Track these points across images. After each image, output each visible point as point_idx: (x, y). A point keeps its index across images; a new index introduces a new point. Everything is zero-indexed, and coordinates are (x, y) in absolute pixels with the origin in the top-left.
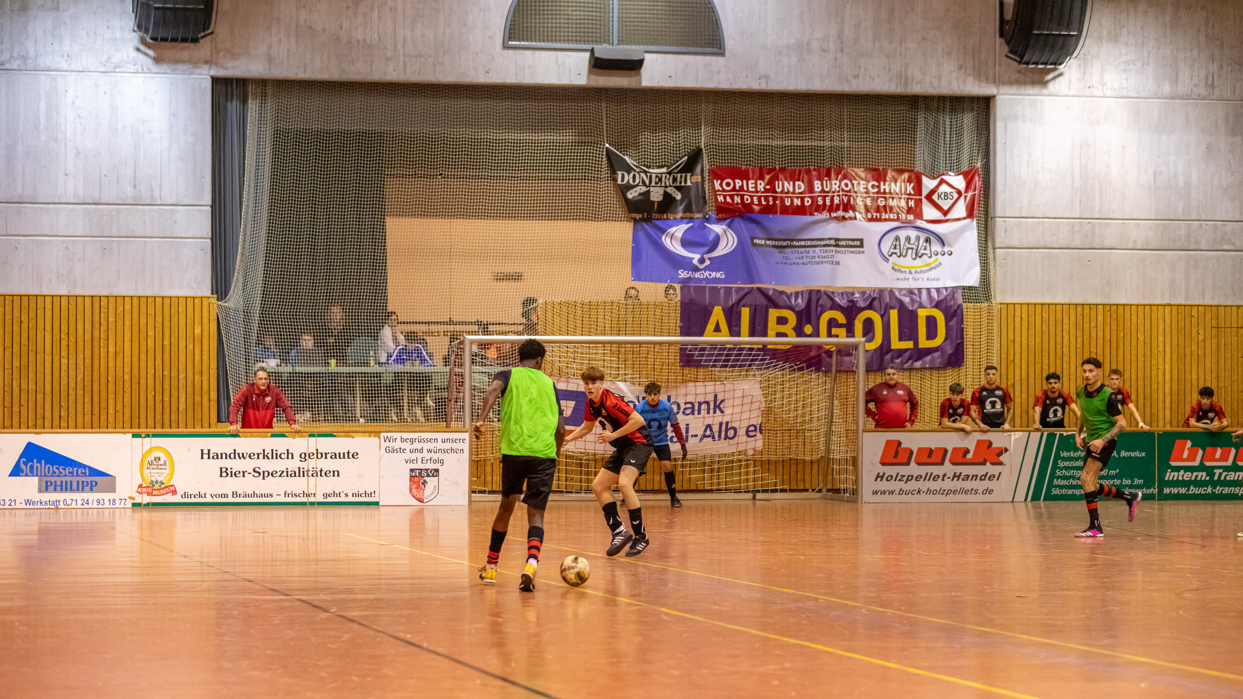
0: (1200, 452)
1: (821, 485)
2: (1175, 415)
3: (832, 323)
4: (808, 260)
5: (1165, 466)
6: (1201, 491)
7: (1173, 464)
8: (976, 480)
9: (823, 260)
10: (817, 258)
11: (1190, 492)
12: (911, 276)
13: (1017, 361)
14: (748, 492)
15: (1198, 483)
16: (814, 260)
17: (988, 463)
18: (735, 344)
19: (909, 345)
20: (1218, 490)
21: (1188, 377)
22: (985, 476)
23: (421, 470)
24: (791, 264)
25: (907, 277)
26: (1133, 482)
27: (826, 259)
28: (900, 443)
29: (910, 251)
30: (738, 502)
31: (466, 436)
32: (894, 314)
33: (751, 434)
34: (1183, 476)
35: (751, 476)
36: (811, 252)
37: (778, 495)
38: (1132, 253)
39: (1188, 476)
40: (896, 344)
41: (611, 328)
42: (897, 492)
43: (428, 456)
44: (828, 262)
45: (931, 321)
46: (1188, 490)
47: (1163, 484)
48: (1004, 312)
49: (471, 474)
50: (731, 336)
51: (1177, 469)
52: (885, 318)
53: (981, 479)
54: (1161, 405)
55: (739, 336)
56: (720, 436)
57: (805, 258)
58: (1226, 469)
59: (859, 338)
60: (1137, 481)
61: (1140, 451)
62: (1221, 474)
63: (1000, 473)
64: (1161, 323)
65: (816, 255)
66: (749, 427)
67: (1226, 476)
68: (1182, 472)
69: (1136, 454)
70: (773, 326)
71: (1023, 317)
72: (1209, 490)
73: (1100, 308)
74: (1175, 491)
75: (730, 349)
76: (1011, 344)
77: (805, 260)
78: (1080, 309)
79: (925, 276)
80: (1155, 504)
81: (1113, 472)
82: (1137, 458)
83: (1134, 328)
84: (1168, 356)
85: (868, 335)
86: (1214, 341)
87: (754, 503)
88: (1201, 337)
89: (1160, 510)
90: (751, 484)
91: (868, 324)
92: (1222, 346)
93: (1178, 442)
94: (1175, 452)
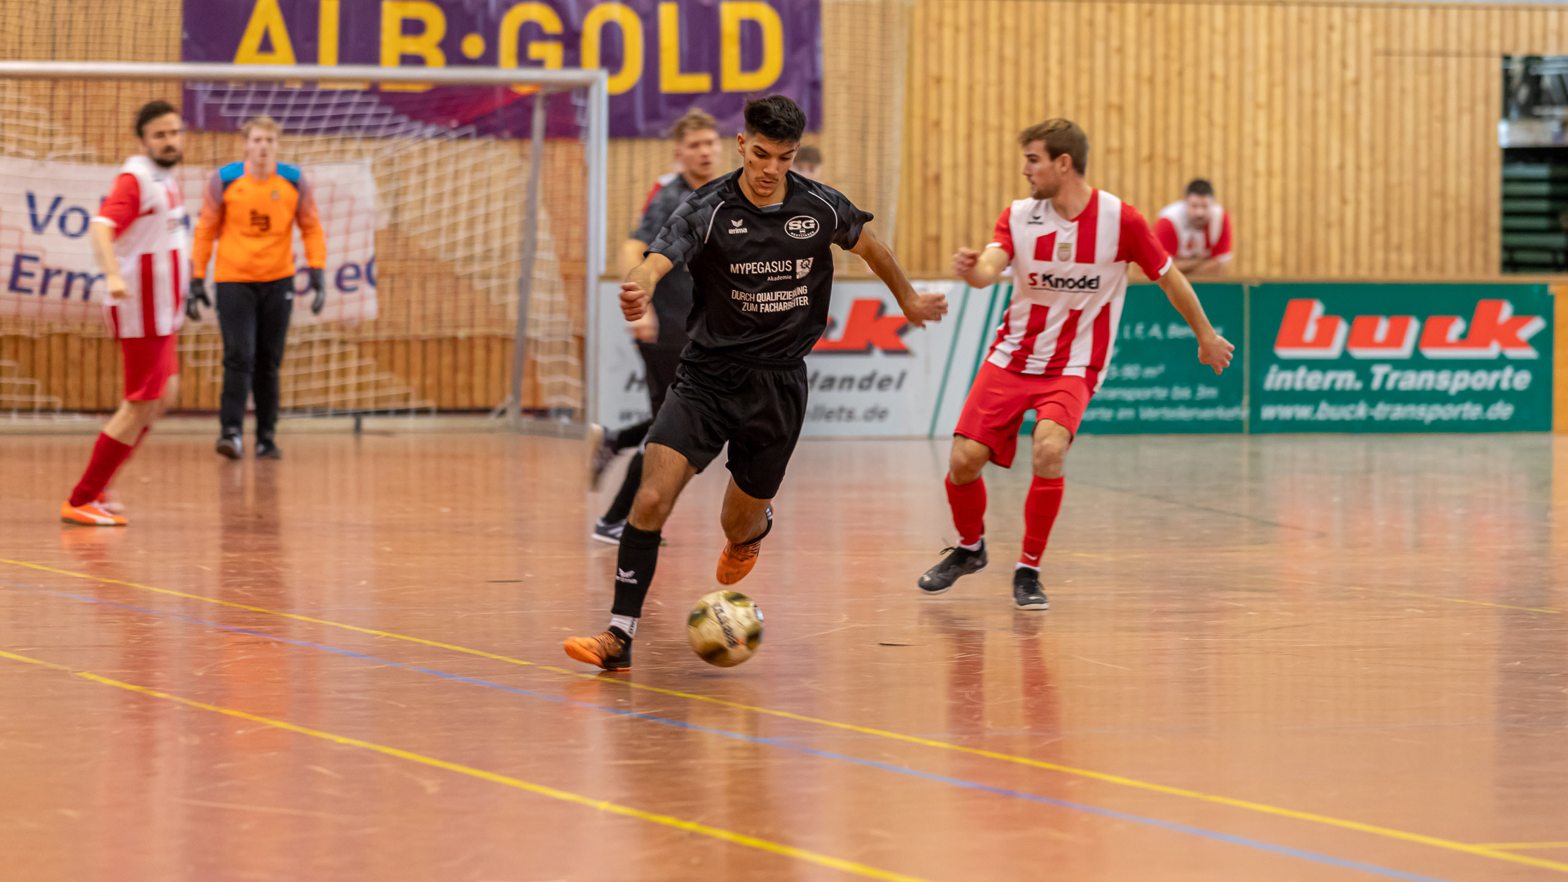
0: (1342, 329)
1: (509, 398)
2: (1292, 245)
3: (529, 32)
5: (1264, 359)
6: (1342, 413)
7: (1284, 353)
8: (850, 387)
11: (1320, 415)
13: (946, 125)
14: (345, 414)
15: (1336, 397)
17: (877, 354)
18: (310, 82)
19: (700, 82)
20: (1381, 411)
22: (870, 379)
26: (1194, 392)
30: (322, 438)
32: (668, 13)
33: (348, 284)
34: (1304, 380)
35: (352, 380)
37: (411, 422)
39: (1314, 381)
40: (673, 80)
45: (751, 33)
46: (1315, 411)
47: (1260, 397)
50: (299, 60)
51: (1291, 365)
52: (649, 25)
53: (861, 387)
54: (1262, 225)
55: (316, 62)
58: (1399, 365)
59: (590, 69)
60: (1206, 392)
62: (1386, 378)
63: (903, 375)
64: (1263, 40)
67: (1398, 381)
68: (1302, 372)
70: (391, 41)
72: (1361, 411)
74: (1286, 412)
75: (302, 94)
76: (932, 87)
80: (1242, 442)
81: (1151, 372)
83: (1204, 53)
84: (1278, 115)
85: (611, 59)
86: (1380, 83)
87: (358, 440)
88: (1351, 74)
89: (1255, 455)
90: (352, 396)
91: (610, 34)
92: (1395, 94)
93: (1294, 306)
94: (1286, 328)
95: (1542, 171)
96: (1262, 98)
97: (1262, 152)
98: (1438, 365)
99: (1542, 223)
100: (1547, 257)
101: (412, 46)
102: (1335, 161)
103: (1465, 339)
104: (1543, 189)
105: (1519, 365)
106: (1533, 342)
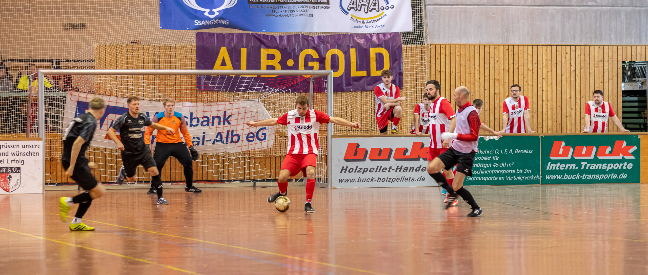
2: (555, 123)
3: (308, 58)
4: (290, 13)
5: (546, 160)
6: (573, 177)
7: (552, 158)
8: (412, 171)
9: (301, 13)
10: (296, 12)
11: (564, 178)
12: (364, 25)
14: (250, 182)
15: (569, 172)
16: (294, 13)
17: (421, 159)
18: (238, 75)
19: (364, 73)
20: (584, 176)
21: (564, 97)
22: (419, 168)
23: (7, 168)
24: (277, 16)
25: (361, 26)
26: (524, 171)
27: (303, 13)
28: (358, 145)
29: (363, 7)
30: (243, 189)
31: (41, 143)
32: (353, 52)
33: (250, 139)
34: (559, 167)
35: (252, 171)
36: (292, 7)
37: (271, 184)
38: (524, 8)
39: (562, 167)
40: (354, 73)
41: (148, 63)
42: (357, 180)
43: (12, 158)
44: (304, 15)
45: (380, 57)
47: (545, 173)
48: (433, 50)
49: (46, 171)
50: (234, 68)
51: (555, 162)
52: (347, 56)
53: (416, 171)
54: (545, 117)
55: (240, 69)
56: (227, 141)
57: (287, 11)
58: (589, 161)
59: (328, 70)
60: (527, 171)
61: (529, 150)
62: (586, 165)
64: (544, 57)
65: (296, 10)
66: (249, 134)
67: (589, 167)
68: (559, 164)
69: (527, 151)
70: (264, 62)
71: (447, 54)
72: (578, 177)
73: (502, 47)
74: (554, 177)
75: (235, 79)
76: (438, 74)
77: (287, 13)
78: (487, 48)
79: (374, 24)
80: (539, 187)
81: (509, 165)
82: (526, 154)
83: (525, 62)
84: (549, 82)
85: (335, 67)
86: (582, 71)
87: (255, 190)
88: (573, 68)
89: (544, 191)
90: (253, 176)
91: (334, 58)
92: (588, 74)
93: (556, 143)
94: (553, 150)
95: (636, 99)
96: (544, 76)
97: (544, 93)
98: (603, 161)
99: (636, 115)
100: (638, 126)
101: (270, 63)
102: (568, 96)
103: (611, 153)
104: (636, 104)
105: (629, 161)
106: (633, 154)
